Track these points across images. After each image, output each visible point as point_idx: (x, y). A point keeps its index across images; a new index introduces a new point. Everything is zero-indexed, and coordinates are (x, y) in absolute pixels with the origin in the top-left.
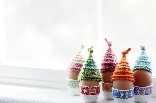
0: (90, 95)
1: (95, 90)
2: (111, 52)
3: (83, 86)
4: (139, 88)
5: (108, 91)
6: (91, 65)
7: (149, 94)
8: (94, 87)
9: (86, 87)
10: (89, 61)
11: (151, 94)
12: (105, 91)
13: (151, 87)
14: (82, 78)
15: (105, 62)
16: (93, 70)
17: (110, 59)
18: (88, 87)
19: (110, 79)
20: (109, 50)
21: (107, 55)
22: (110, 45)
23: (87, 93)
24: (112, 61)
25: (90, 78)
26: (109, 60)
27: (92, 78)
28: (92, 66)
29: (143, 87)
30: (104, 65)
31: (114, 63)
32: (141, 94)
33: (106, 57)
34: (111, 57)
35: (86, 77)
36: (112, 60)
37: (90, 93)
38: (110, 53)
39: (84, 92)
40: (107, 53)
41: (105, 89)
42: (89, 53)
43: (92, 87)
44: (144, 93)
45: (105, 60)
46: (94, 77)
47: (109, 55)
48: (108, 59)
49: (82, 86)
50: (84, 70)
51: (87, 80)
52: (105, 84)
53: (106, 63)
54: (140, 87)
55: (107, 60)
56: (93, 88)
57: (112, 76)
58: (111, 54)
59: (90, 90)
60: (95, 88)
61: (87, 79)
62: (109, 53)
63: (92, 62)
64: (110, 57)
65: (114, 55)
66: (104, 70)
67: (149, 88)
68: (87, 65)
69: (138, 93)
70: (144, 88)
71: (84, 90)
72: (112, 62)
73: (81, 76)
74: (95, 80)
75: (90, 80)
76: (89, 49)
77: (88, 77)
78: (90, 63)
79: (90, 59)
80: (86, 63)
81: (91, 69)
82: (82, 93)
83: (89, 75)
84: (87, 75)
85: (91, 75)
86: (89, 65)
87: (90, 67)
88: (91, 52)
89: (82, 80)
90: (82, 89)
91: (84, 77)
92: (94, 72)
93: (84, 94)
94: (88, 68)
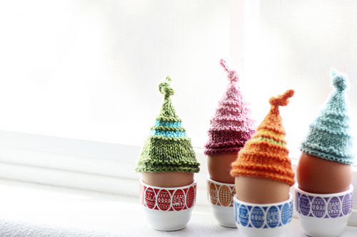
0: (171, 210)
1: (186, 196)
2: (237, 98)
3: (153, 187)
4: (311, 198)
5: (225, 204)
6: (171, 130)
7: (341, 215)
8: (182, 188)
9: (161, 189)
10: (165, 118)
11: (346, 214)
12: (219, 204)
13: (347, 195)
14: (149, 167)
15: (219, 128)
16: (178, 142)
17: (232, 119)
18: (167, 189)
19: (229, 172)
20: (232, 92)
21: (224, 107)
22: (232, 77)
23: (164, 207)
24: (239, 123)
25: (171, 165)
26: (230, 121)
27: (177, 165)
28: (175, 131)
29: (322, 196)
30: (216, 134)
31: (243, 129)
32: (318, 213)
33: (223, 112)
34: (236, 114)
35: (160, 164)
36: (239, 122)
37: (171, 205)
38: (234, 103)
39: (156, 204)
40: (225, 102)
41: (218, 200)
42: (163, 96)
43: (176, 189)
44: (326, 212)
45: (218, 121)
46: (183, 162)
47: (229, 109)
48: (228, 119)
49: (148, 186)
50: (154, 144)
51: (164, 170)
52: (218, 186)
53: (223, 129)
54: (315, 195)
55: (224, 122)
56: (179, 191)
57: (233, 164)
58: (237, 106)
59: (172, 197)
60: (185, 190)
61: (164, 168)
62: (230, 101)
63: (174, 121)
64: (232, 113)
65: (244, 108)
66: (216, 148)
67: (341, 197)
68: (159, 130)
70: (327, 199)
71: (156, 196)
72: (237, 129)
73: (146, 159)
74: (184, 170)
75: (170, 170)
76: (162, 85)
77: (166, 163)
78: (167, 123)
79: (167, 113)
80: (156, 124)
81: (172, 141)
82: (151, 207)
83: (169, 158)
84: (163, 157)
85: (173, 157)
86: (166, 130)
87: (170, 136)
88: (168, 94)
89: (149, 171)
90: (150, 195)
91: (154, 164)
92: (181, 148)
93: (156, 208)
94: (163, 138)
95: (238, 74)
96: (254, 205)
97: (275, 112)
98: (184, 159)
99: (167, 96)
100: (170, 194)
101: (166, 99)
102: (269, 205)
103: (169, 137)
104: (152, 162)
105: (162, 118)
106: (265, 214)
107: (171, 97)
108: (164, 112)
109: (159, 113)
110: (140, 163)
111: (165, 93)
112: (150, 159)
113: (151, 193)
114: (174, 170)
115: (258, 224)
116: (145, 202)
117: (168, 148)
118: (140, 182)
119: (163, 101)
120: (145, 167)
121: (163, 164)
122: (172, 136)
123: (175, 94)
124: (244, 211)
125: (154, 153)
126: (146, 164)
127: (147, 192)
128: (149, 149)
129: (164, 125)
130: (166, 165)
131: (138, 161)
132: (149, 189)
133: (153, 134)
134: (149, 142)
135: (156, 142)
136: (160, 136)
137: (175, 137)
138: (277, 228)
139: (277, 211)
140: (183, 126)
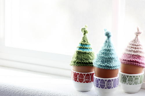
0: (84, 82)
3: (77, 72)
6: (86, 48)
9: (80, 73)
14: (75, 64)
16: (88, 53)
18: (83, 73)
23: (81, 81)
25: (85, 63)
27: (87, 63)
28: (87, 49)
37: (84, 80)
39: (78, 80)
43: (86, 73)
46: (90, 62)
49: (75, 72)
50: (78, 54)
59: (84, 77)
60: (90, 74)
61: (81, 64)
63: (87, 45)
68: (81, 48)
71: (78, 76)
73: (74, 60)
74: (90, 66)
75: (84, 65)
76: (83, 29)
77: (82, 62)
78: (84, 45)
79: (84, 41)
80: (79, 45)
81: (86, 53)
82: (76, 81)
83: (84, 60)
84: (81, 60)
85: (86, 60)
86: (83, 48)
87: (85, 51)
88: (85, 32)
89: (75, 65)
92: (89, 56)
93: (78, 81)
94: (82, 52)
99: (85, 34)
100: (84, 76)
101: (84, 35)
103: (84, 51)
104: (76, 62)
105: (82, 43)
107: (86, 34)
108: (83, 40)
109: (81, 40)
110: (72, 62)
111: (84, 32)
112: (76, 60)
113: (76, 75)
114: (86, 65)
116: (73, 79)
117: (84, 56)
118: (71, 70)
119: (83, 36)
120: (73, 63)
121: (81, 62)
122: (86, 51)
123: (88, 33)
125: (77, 58)
126: (74, 62)
127: (74, 74)
128: (75, 56)
129: (83, 46)
130: (82, 63)
131: (71, 61)
133: (78, 49)
134: (76, 53)
135: (79, 53)
136: (81, 50)
137: (87, 51)
140: (91, 46)
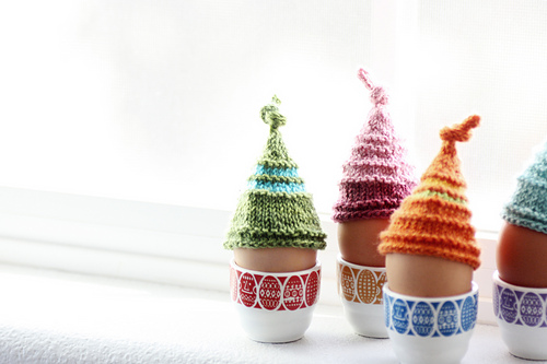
0: (282, 308)
1: (304, 287)
2: (385, 131)
3: (252, 273)
4: (519, 294)
5: (367, 300)
6: (282, 181)
8: (298, 274)
9: (265, 275)
10: (271, 162)
12: (356, 300)
14: (247, 240)
15: (358, 178)
16: (293, 200)
17: (379, 164)
18: (275, 275)
19: (376, 247)
20: (378, 121)
21: (366, 145)
22: (378, 97)
23: (270, 303)
24: (389, 171)
25: (283, 236)
26: (376, 166)
27: (291, 237)
28: (287, 183)
29: (537, 291)
30: (352, 188)
31: (396, 180)
32: (531, 319)
33: (363, 152)
34: (385, 155)
35: (265, 235)
36: (389, 169)
37: (282, 301)
38: (382, 138)
39: (258, 300)
40: (367, 137)
41: (356, 293)
42: (269, 127)
43: (289, 275)
45: (356, 167)
46: (300, 232)
47: (373, 147)
48: (372, 163)
49: (244, 271)
50: (255, 203)
51: (271, 245)
52: (356, 271)
53: (364, 179)
54: (526, 290)
55: (367, 168)
56: (295, 278)
57: (383, 234)
58: (386, 142)
59: (282, 288)
60: (304, 277)
61: (271, 241)
62: (375, 136)
63: (286, 167)
64: (378, 154)
65: (397, 147)
66: (353, 209)
68: (264, 181)
69: (519, 316)
70: (544, 297)
71: (258, 287)
72: (388, 179)
73: (241, 227)
74: (303, 245)
75: (280, 244)
76: (266, 109)
77: (274, 233)
78: (274, 169)
79: (275, 154)
80: (259, 172)
81: (284, 198)
82: (249, 303)
83: (278, 226)
84: (270, 224)
85: (286, 224)
86: (274, 181)
87: (280, 190)
88: (276, 122)
89: (247, 246)
90: (248, 284)
91: (255, 235)
92: (298, 209)
93: (258, 306)
94: (269, 194)
95: (386, 92)
96: (417, 300)
97: (449, 151)
98: (303, 228)
99: (274, 127)
100: (280, 283)
101: (272, 131)
102: (442, 300)
103: (278, 192)
104: (252, 232)
105: (267, 162)
106: (436, 313)
107: (280, 129)
108: (270, 152)
109: (261, 153)
110: (232, 234)
111: (271, 122)
112: (248, 226)
113: (249, 281)
114: (287, 244)
115: (423, 329)
116: (239, 296)
117: (278, 209)
118: (231, 264)
119: (268, 135)
120: (240, 239)
121: (270, 234)
122: (283, 191)
123: (287, 123)
124: (401, 309)
125: (254, 217)
126: (242, 234)
127: (243, 280)
128: (246, 211)
129: (270, 173)
130: (275, 236)
131: (228, 230)
132: (246, 274)
133: (253, 187)
134: (246, 200)
135: (258, 199)
136: (263, 190)
137: (288, 191)
138: (453, 336)
139: (453, 309)
140: (300, 174)
